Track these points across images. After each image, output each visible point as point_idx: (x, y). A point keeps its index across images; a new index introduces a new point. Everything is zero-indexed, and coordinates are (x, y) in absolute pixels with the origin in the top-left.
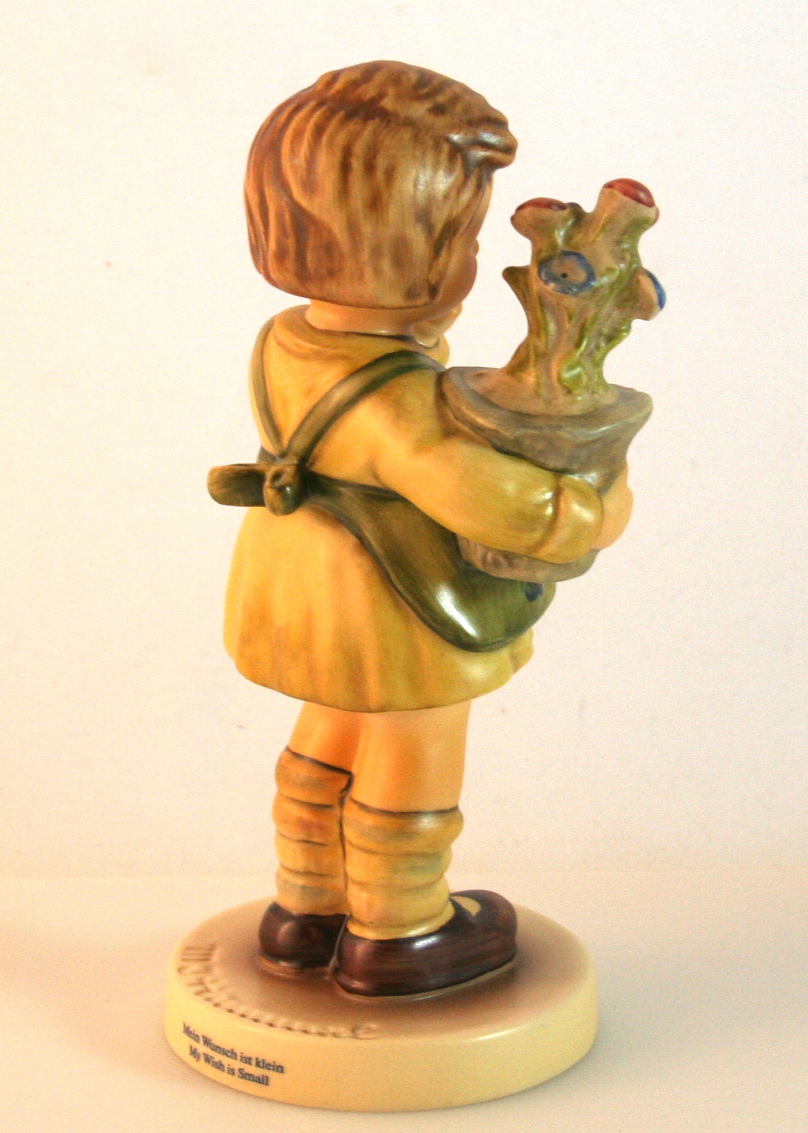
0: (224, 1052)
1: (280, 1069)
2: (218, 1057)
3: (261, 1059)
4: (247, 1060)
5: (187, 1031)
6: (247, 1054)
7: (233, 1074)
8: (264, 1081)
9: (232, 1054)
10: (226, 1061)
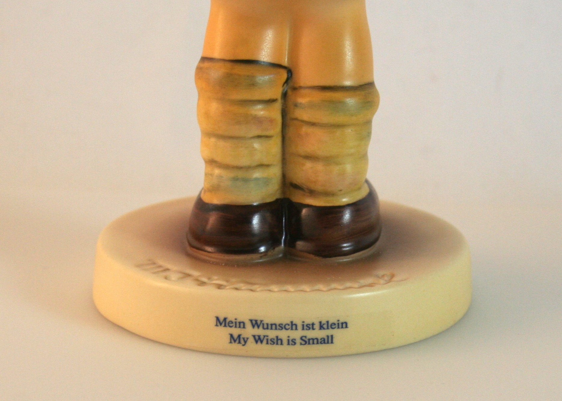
0: (282, 327)
1: (344, 325)
2: (272, 334)
3: (324, 322)
4: (310, 327)
5: (222, 322)
6: (308, 321)
7: (294, 343)
8: (329, 340)
9: (293, 326)
10: (283, 334)
